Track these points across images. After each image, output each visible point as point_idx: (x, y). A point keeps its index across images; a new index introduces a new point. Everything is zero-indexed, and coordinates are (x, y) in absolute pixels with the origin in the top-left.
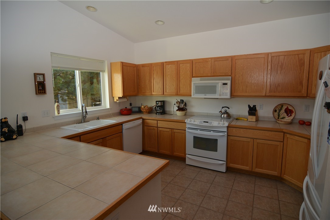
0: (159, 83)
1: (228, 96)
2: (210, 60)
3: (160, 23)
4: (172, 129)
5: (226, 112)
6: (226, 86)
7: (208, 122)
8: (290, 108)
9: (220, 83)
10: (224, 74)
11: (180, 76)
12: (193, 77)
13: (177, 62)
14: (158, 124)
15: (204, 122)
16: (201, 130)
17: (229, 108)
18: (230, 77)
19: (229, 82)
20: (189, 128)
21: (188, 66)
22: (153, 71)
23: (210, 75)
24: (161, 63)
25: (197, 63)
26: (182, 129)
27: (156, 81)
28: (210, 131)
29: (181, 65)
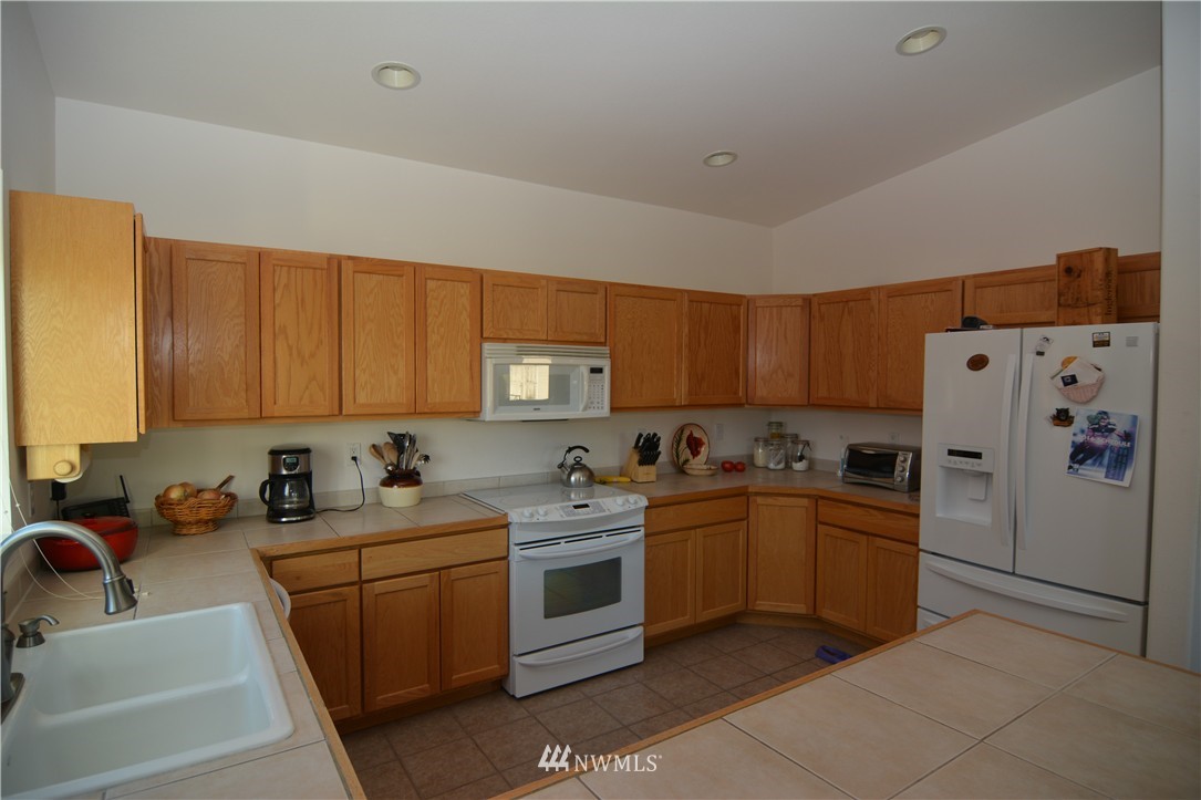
0: (312, 355)
1: (605, 411)
2: (544, 282)
3: (397, 79)
4: (439, 569)
5: (578, 466)
6: (598, 376)
7: (586, 506)
8: (697, 434)
9: (583, 365)
10: (585, 338)
11: (429, 329)
12: (483, 339)
13: (417, 268)
14: (363, 567)
15: (576, 507)
16: (570, 539)
17: (587, 451)
18: (606, 350)
19: (606, 364)
20: (524, 545)
21: (462, 291)
22: (274, 289)
23: (544, 338)
24: (330, 258)
25: (500, 288)
26: (488, 557)
27: (290, 348)
28: (596, 535)
29: (431, 284)
